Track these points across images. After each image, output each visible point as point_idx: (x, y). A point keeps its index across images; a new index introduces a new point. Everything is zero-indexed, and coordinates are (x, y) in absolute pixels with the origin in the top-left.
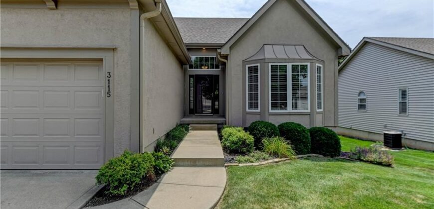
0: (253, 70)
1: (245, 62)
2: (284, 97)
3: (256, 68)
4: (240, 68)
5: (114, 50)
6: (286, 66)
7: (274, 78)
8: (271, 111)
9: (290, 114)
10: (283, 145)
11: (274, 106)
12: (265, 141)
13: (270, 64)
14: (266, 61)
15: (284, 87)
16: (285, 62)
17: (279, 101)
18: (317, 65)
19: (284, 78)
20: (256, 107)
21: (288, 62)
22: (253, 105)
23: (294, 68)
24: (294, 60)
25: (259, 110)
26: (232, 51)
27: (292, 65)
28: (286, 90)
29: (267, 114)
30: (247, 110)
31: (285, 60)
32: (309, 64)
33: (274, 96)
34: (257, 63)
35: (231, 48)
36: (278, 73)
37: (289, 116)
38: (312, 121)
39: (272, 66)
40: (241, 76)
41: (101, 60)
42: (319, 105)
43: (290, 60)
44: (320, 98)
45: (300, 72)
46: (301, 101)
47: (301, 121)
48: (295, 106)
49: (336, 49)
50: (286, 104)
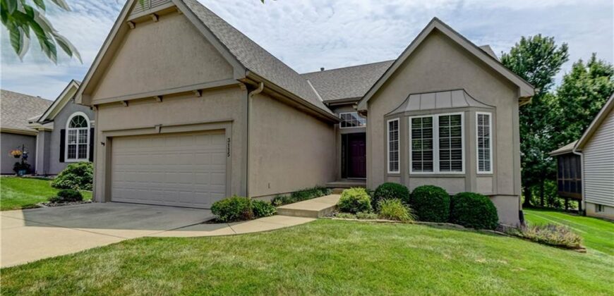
0: (394, 125)
1: (386, 117)
2: (429, 155)
3: (396, 123)
4: (381, 124)
5: (232, 121)
6: (431, 118)
7: (415, 134)
8: (411, 172)
9: (437, 177)
11: (416, 166)
13: (410, 118)
14: (406, 114)
15: (430, 144)
16: (430, 114)
17: (422, 160)
18: (477, 113)
19: (429, 133)
20: (397, 168)
21: (434, 114)
22: (394, 166)
23: (443, 120)
24: (442, 110)
25: (399, 172)
26: (372, 106)
27: (440, 117)
28: (431, 147)
29: (407, 177)
30: (389, 172)
31: (430, 111)
32: (462, 114)
33: (416, 156)
34: (397, 117)
35: (369, 102)
36: (422, 129)
37: (435, 179)
38: (467, 185)
39: (413, 119)
40: (382, 134)
41: (224, 130)
42: (484, 165)
43: (436, 111)
44: (487, 157)
45: (451, 125)
46: (452, 160)
47: (451, 185)
48: (443, 166)
49: (516, 88)
50: (432, 164)
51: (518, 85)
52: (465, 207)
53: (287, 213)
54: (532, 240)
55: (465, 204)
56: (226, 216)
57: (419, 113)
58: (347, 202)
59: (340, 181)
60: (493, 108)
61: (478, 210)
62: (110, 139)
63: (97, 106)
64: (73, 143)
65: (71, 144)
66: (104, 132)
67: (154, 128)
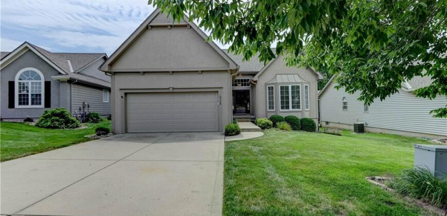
0: (271, 89)
1: (266, 84)
2: (288, 103)
3: (272, 88)
4: (264, 87)
5: (222, 88)
6: (288, 86)
7: (282, 93)
8: (281, 110)
9: (291, 112)
10: (286, 125)
11: (282, 108)
12: (278, 124)
13: (280, 86)
14: (278, 84)
15: (288, 98)
17: (285, 105)
18: (305, 85)
19: (287, 93)
20: (273, 108)
22: (271, 107)
23: (293, 87)
24: (292, 83)
25: (274, 110)
26: (259, 78)
29: (279, 112)
30: (268, 110)
31: (288, 83)
32: (300, 85)
33: (282, 102)
34: (273, 85)
36: (284, 89)
38: (302, 115)
41: (218, 92)
42: (307, 107)
43: (290, 83)
45: (296, 89)
46: (297, 105)
47: (298, 114)
48: (293, 107)
49: (317, 75)
50: (289, 106)
57: (283, 84)
60: (309, 83)
61: (311, 124)
62: (126, 94)
63: (115, 73)
64: (25, 92)
65: (22, 93)
66: (121, 89)
67: (169, 89)
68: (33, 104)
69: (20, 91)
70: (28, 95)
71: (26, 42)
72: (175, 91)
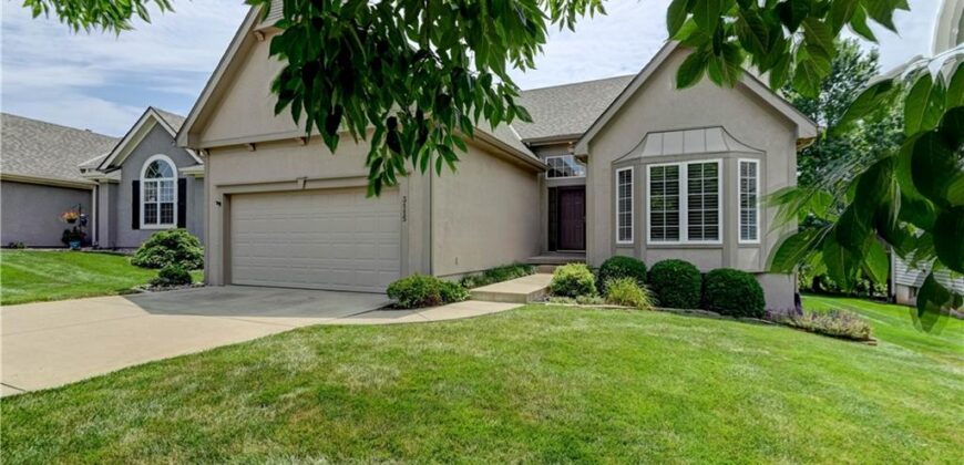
0: (626, 176)
1: (615, 164)
2: (674, 218)
3: (629, 174)
4: (608, 175)
5: (409, 174)
6: (677, 167)
7: (655, 188)
8: (649, 242)
9: (684, 248)
11: (656, 234)
13: (648, 167)
14: (642, 161)
16: (676, 161)
17: (664, 225)
18: (740, 160)
19: (674, 188)
20: (629, 236)
21: (681, 161)
22: (626, 234)
23: (693, 170)
24: (692, 156)
25: (632, 242)
26: (594, 149)
27: (689, 165)
28: (677, 207)
29: (643, 248)
30: (618, 242)
31: (676, 157)
32: (720, 161)
33: (656, 219)
34: (630, 165)
35: (591, 144)
36: (664, 181)
37: (681, 251)
38: (725, 258)
39: (652, 169)
40: (609, 188)
42: (749, 232)
43: (683, 157)
44: (753, 220)
45: (704, 178)
46: (704, 224)
47: (703, 258)
48: (693, 234)
49: (793, 126)
50: (677, 230)
51: (796, 122)
52: (722, 288)
53: (484, 297)
54: (808, 330)
55: (722, 284)
56: (408, 301)
57: (660, 160)
58: (564, 282)
59: (546, 254)
60: (762, 154)
61: (739, 292)
62: (228, 197)
63: (208, 150)
64: (152, 201)
65: (150, 202)
66: (219, 187)
67: (296, 182)
68: (163, 221)
69: (147, 199)
70: (156, 205)
71: (150, 108)
72: (309, 186)
